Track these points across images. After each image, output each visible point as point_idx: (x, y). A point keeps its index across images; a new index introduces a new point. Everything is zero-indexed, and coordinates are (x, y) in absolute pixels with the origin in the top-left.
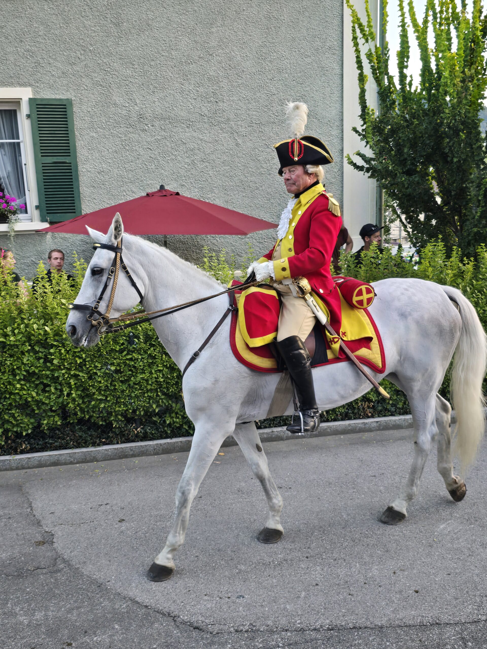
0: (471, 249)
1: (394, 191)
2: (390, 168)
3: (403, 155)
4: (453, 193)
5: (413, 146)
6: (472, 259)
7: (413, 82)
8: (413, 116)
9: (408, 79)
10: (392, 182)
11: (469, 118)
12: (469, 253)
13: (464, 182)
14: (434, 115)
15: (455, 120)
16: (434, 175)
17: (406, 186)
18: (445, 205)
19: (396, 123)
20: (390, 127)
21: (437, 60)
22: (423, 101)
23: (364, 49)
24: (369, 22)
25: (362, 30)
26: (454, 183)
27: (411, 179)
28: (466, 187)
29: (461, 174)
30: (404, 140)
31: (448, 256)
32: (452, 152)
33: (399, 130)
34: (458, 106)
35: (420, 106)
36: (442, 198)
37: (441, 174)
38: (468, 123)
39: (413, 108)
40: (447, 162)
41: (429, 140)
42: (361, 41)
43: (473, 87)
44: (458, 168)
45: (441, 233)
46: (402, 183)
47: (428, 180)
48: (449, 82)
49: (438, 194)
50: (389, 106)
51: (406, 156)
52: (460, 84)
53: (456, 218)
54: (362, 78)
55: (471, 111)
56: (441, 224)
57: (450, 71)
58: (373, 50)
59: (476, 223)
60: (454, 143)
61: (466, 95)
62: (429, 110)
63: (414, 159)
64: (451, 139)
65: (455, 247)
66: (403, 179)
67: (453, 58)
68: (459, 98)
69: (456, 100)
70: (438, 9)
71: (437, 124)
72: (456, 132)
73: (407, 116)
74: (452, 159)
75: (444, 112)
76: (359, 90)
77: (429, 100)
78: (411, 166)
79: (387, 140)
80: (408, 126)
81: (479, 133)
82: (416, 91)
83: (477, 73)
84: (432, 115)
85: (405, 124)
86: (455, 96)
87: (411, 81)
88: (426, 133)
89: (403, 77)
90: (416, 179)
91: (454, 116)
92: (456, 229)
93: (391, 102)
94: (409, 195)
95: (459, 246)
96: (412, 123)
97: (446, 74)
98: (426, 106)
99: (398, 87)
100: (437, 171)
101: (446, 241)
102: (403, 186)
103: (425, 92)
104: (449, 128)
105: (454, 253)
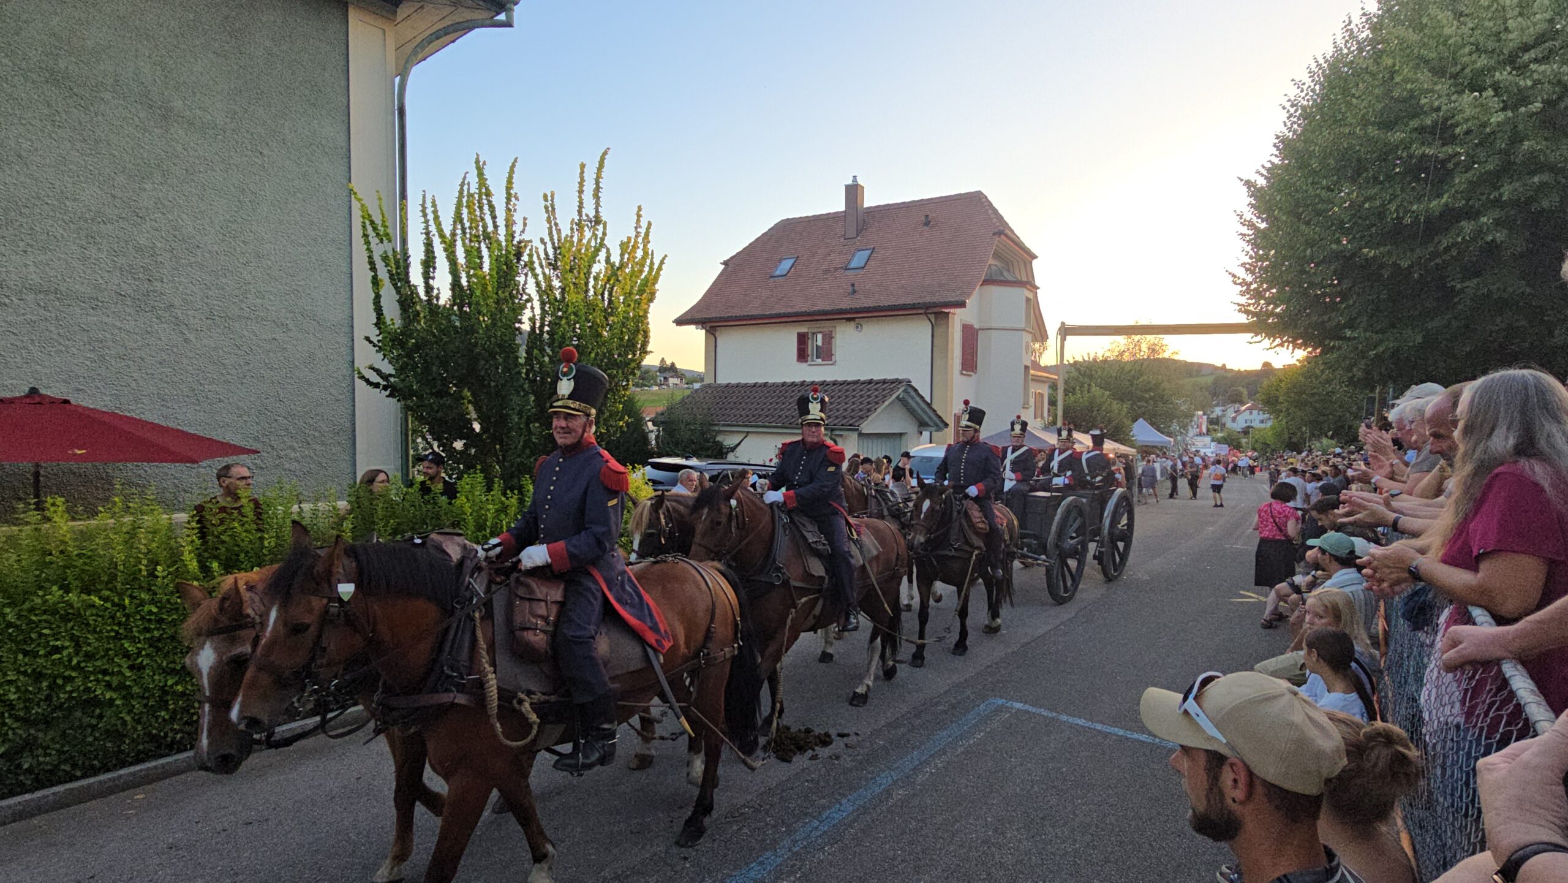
1: (422, 414)
2: (415, 387)
3: (431, 374)
4: (492, 420)
5: (444, 364)
7: (441, 295)
8: (441, 331)
9: (435, 292)
10: (419, 404)
11: (506, 341)
13: (504, 408)
14: (467, 334)
15: (491, 341)
16: (470, 398)
17: (436, 409)
18: (485, 432)
19: (422, 338)
20: (414, 341)
21: (469, 276)
22: (453, 317)
23: (378, 250)
24: (384, 221)
25: (375, 229)
26: (493, 408)
27: (442, 401)
28: (508, 415)
29: (500, 399)
30: (432, 357)
31: (489, 489)
32: (489, 375)
33: (426, 345)
34: (493, 327)
35: (450, 322)
36: (480, 424)
37: (478, 398)
38: (505, 346)
39: (441, 323)
40: (484, 386)
41: (463, 359)
42: (374, 241)
43: (508, 310)
44: (497, 392)
45: (481, 463)
46: (430, 405)
47: (463, 403)
48: (482, 301)
49: (475, 420)
50: (412, 317)
51: (435, 375)
52: (494, 305)
53: (497, 446)
54: (376, 282)
55: (508, 333)
56: (481, 453)
57: (483, 290)
58: (390, 254)
59: (519, 452)
60: (490, 366)
61: (500, 317)
62: (461, 328)
63: (445, 379)
64: (487, 361)
65: (496, 479)
66: (432, 400)
67: (486, 277)
68: (494, 319)
69: (490, 321)
70: (467, 225)
71: (470, 343)
72: (492, 355)
73: (435, 331)
74: (489, 384)
75: (478, 332)
76: (373, 295)
77: (461, 317)
78: (442, 387)
79: (411, 355)
80: (436, 342)
81: (517, 358)
82: (445, 305)
83: (512, 297)
84: (464, 333)
85: (434, 340)
86: (489, 317)
87: (438, 294)
88: (459, 352)
89: (429, 289)
90: (449, 402)
91: (489, 338)
92: (498, 458)
93: (415, 313)
94: (441, 419)
95: (502, 477)
96: (442, 340)
97: (478, 293)
98: (458, 324)
99: (424, 298)
100: (474, 394)
101: (487, 471)
102: (432, 409)
103: (455, 308)
104: (485, 349)
105: (496, 486)
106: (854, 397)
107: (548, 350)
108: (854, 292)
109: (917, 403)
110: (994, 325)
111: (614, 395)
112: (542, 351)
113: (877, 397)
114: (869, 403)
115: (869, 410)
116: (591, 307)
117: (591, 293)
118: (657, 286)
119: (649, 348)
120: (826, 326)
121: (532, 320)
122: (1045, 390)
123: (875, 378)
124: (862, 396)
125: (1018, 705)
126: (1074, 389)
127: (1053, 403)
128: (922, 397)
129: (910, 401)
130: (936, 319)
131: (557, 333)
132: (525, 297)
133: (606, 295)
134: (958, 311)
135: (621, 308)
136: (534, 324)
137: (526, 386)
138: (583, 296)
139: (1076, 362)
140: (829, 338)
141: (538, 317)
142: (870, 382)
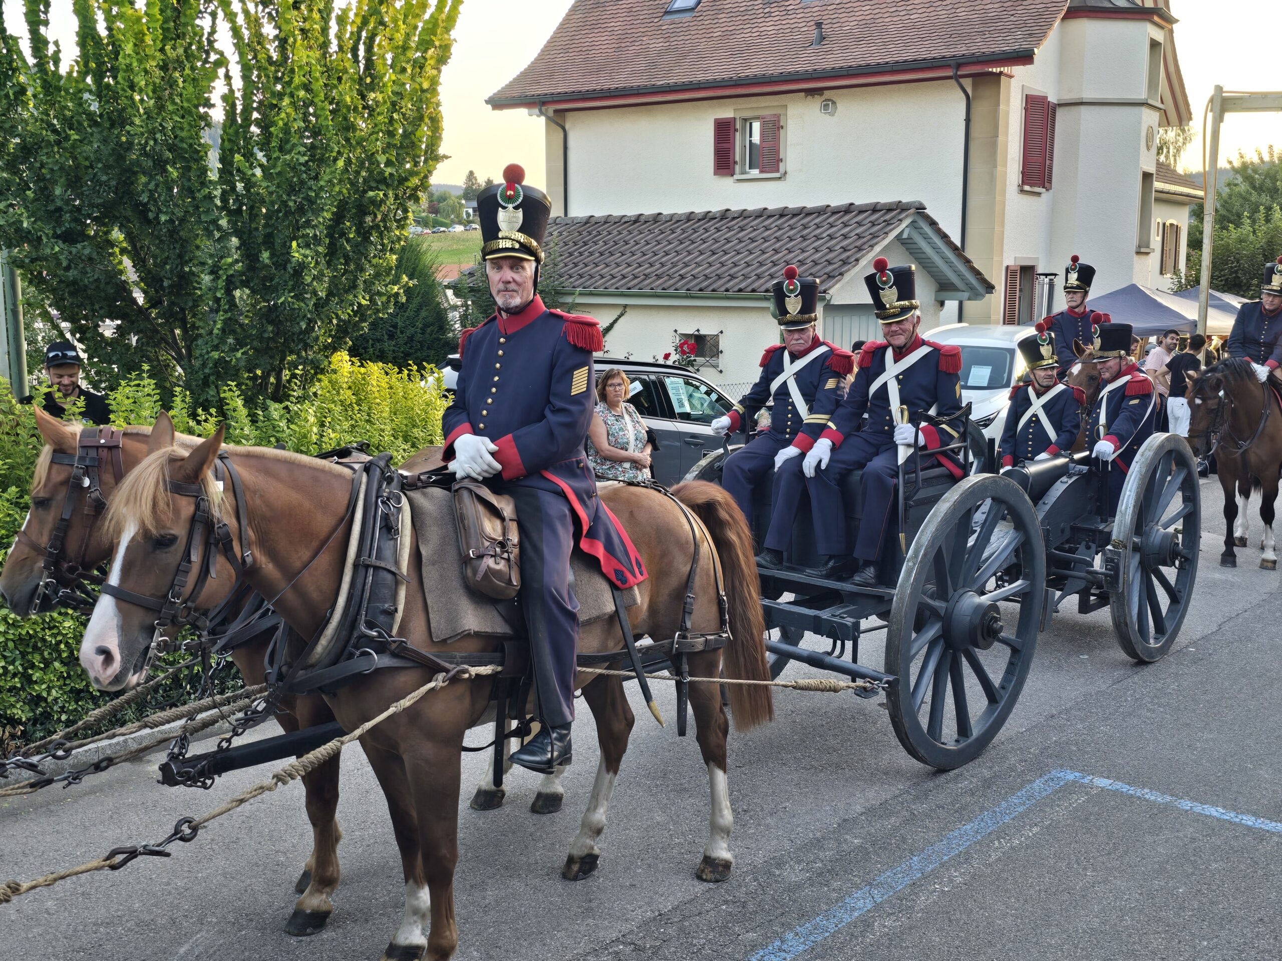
0: (212, 393)
1: (40, 273)
2: (25, 225)
3: (53, 201)
4: (166, 284)
5: (74, 182)
6: (213, 411)
7: (61, 55)
8: (69, 123)
9: (51, 49)
10: (34, 255)
11: (182, 140)
12: (207, 400)
13: (187, 263)
14: (113, 125)
15: (155, 140)
16: (125, 245)
17: (65, 264)
18: (153, 306)
19: (32, 134)
20: (18, 140)
21: (110, 19)
22: (86, 96)
26: (166, 263)
27: (74, 250)
28: (192, 273)
29: (178, 246)
30: (52, 170)
31: (166, 404)
32: (155, 201)
33: (40, 147)
34: (158, 114)
35: (80, 105)
36: (145, 292)
37: (138, 245)
38: (182, 149)
39: (66, 107)
40: (149, 222)
41: (108, 174)
43: (184, 82)
44: (172, 233)
45: (149, 360)
46: (55, 256)
47: (112, 254)
48: (135, 64)
49: (136, 284)
50: (12, 97)
51: (59, 203)
52: (158, 73)
53: (178, 332)
55: (186, 126)
56: (148, 344)
57: (135, 45)
59: (216, 342)
60: (157, 185)
61: (171, 94)
62: (101, 116)
63: (78, 209)
64: (151, 178)
65: (178, 389)
66: (57, 249)
67: (139, 19)
68: (159, 98)
69: (152, 102)
71: (120, 144)
72: (160, 165)
73: (55, 122)
74: (157, 218)
75: (132, 124)
77: (99, 96)
78: (73, 225)
79: (14, 167)
80: (58, 143)
81: (204, 171)
82: (70, 74)
83: (188, 55)
84: (107, 125)
85: (52, 138)
86: (151, 94)
87: (58, 52)
88: (99, 160)
89: (39, 43)
90: (87, 252)
91: (152, 132)
92: (179, 353)
93: (17, 89)
94: (74, 283)
95: (187, 386)
96: (67, 138)
97: (129, 48)
98: (94, 107)
99: (31, 61)
100: (130, 237)
101: (160, 374)
102: (59, 264)
103: (89, 80)
104: (146, 154)
105: (178, 400)
106: (818, 238)
107: (260, 155)
108: (822, 38)
109: (935, 248)
110: (1088, 94)
111: (381, 236)
112: (249, 156)
113: (859, 236)
114: (845, 249)
115: (845, 262)
116: (334, 75)
117: (334, 47)
118: (453, 34)
119: (441, 151)
120: (767, 106)
121: (228, 99)
122: (1182, 219)
123: (858, 202)
124: (831, 237)
125: (1103, 782)
126: (1239, 216)
127: (1195, 244)
128: (945, 237)
129: (923, 244)
130: (975, 86)
131: (274, 124)
132: (213, 57)
133: (361, 53)
134: (1018, 71)
135: (389, 76)
136: (233, 106)
137: (223, 222)
138: (317, 54)
139: (1245, 166)
140: (773, 128)
141: (238, 94)
142: (849, 209)
